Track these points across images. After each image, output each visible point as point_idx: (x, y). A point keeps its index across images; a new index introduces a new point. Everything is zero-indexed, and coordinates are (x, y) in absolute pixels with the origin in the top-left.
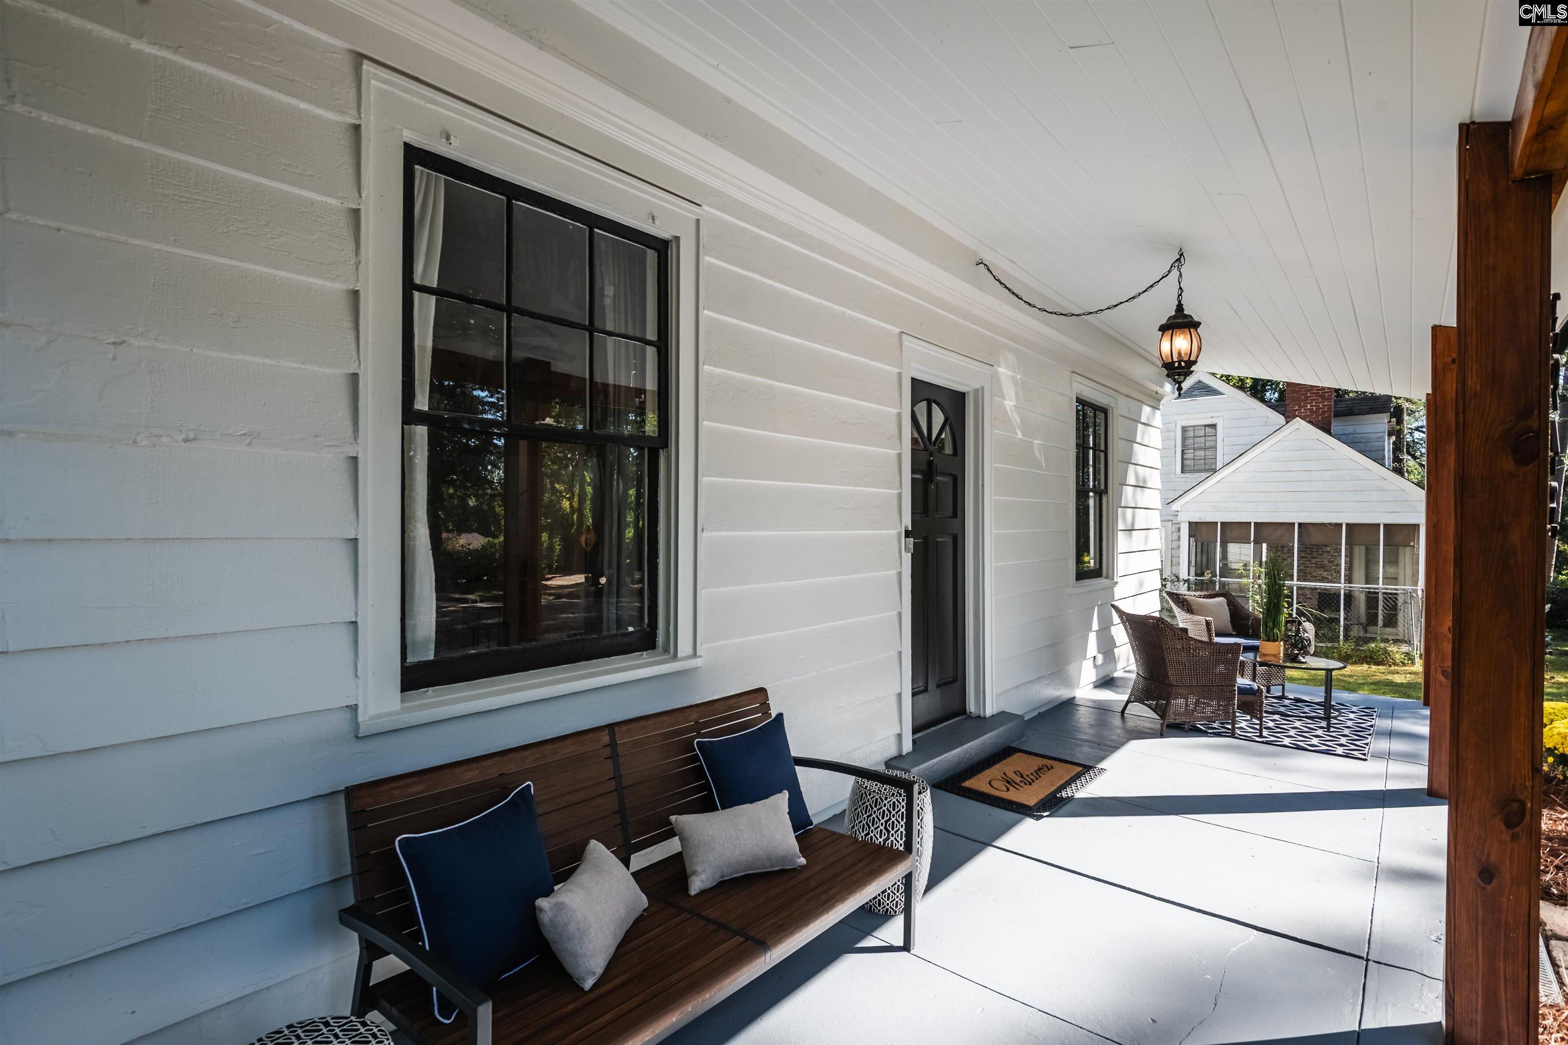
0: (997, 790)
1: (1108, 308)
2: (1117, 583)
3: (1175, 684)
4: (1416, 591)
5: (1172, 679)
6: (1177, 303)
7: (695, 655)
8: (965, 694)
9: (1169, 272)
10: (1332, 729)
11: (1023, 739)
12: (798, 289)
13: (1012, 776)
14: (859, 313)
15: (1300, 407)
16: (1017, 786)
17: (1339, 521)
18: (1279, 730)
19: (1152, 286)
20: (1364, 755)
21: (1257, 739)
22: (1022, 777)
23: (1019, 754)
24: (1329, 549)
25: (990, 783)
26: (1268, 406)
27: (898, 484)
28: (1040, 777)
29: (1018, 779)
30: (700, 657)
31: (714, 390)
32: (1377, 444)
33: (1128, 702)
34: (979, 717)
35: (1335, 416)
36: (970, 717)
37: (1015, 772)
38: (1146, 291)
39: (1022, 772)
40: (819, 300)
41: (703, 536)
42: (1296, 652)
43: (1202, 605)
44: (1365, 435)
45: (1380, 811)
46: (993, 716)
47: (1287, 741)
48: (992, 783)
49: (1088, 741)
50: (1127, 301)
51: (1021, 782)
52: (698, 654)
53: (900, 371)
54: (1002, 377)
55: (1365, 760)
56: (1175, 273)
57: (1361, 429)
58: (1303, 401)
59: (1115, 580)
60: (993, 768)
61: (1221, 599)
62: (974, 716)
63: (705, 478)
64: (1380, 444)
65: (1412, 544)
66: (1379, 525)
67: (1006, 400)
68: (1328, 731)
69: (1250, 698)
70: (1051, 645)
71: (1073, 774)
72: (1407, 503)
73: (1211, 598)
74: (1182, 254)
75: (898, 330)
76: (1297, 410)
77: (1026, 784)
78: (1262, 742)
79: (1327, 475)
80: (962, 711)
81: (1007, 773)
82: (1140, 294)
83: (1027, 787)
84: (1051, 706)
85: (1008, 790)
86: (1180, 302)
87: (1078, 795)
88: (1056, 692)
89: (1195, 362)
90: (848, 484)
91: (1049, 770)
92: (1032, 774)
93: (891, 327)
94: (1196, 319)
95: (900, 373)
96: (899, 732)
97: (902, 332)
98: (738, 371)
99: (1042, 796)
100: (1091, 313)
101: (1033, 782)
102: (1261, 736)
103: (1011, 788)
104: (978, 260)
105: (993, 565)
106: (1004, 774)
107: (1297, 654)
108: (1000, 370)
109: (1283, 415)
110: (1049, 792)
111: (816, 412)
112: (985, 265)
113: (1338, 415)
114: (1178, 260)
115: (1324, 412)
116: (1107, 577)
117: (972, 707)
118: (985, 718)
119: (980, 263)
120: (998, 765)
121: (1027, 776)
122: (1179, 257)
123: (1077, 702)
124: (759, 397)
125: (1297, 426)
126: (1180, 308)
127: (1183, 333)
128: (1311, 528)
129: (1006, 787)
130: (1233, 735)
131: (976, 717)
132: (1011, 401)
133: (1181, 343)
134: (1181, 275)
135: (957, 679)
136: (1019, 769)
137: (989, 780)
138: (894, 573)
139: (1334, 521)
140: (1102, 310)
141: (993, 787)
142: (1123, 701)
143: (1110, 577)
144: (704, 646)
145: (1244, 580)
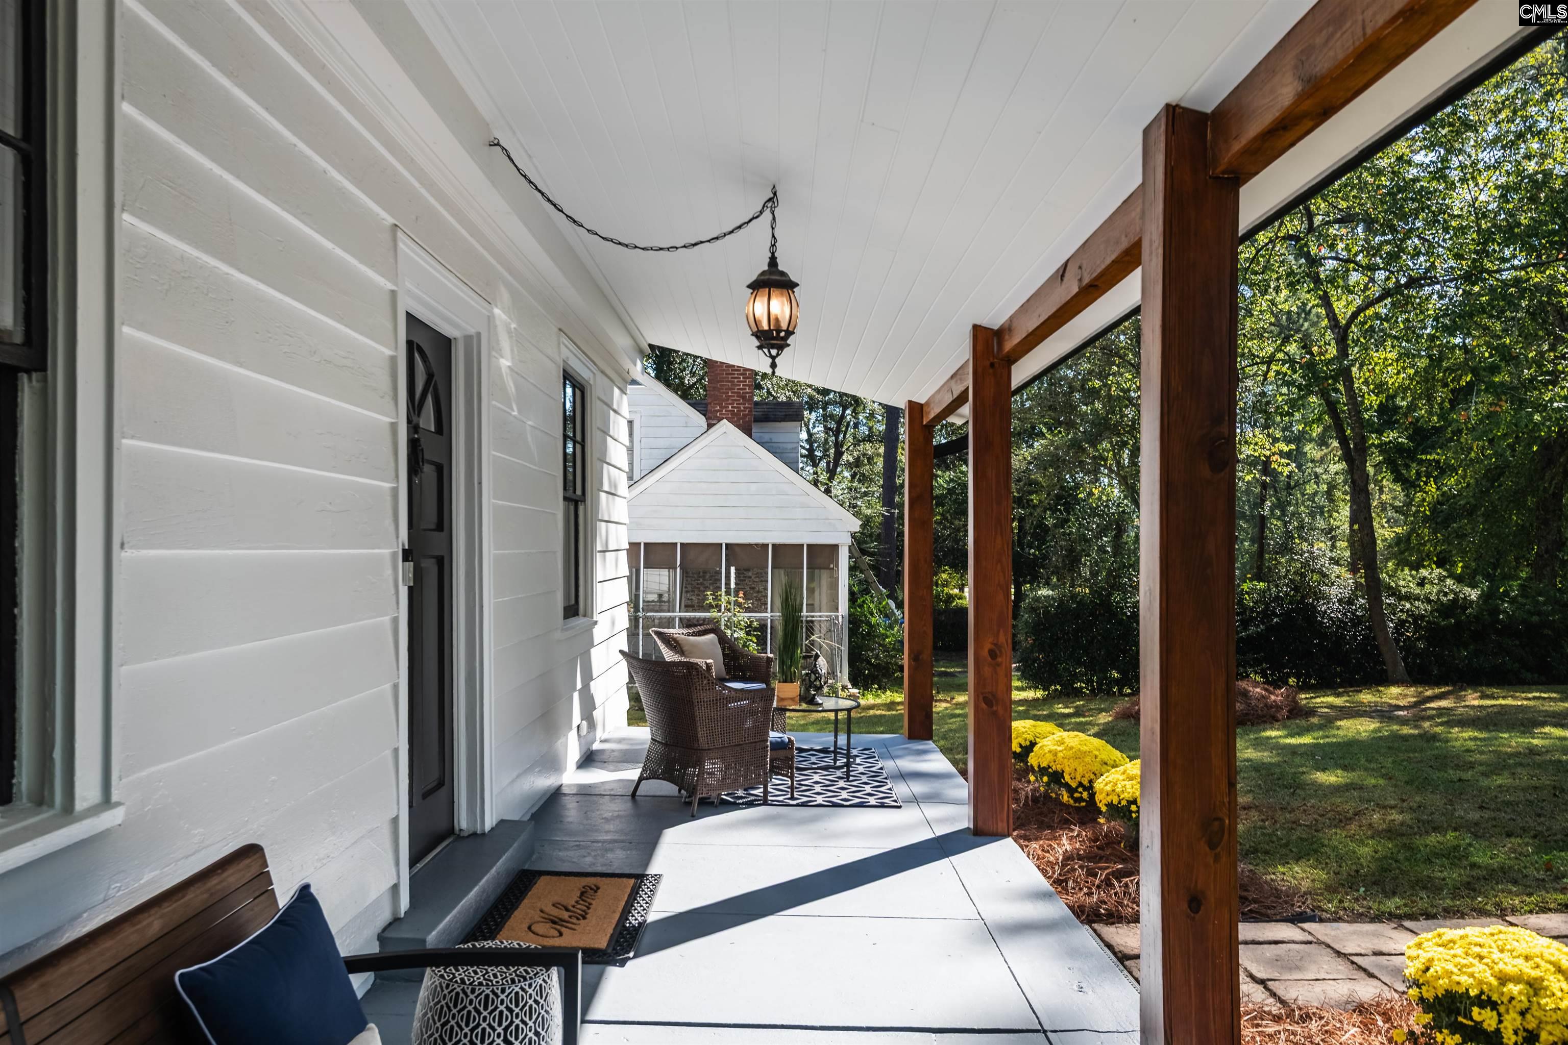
0: (546, 937)
1: (684, 246)
2: (596, 623)
3: (706, 747)
4: (837, 617)
5: (703, 741)
6: (770, 255)
7: (107, 802)
8: (453, 802)
9: (761, 212)
10: (851, 778)
11: (534, 857)
12: (267, 109)
13: (555, 912)
14: (346, 178)
15: (721, 407)
16: (570, 925)
17: (765, 542)
18: (804, 788)
19: (740, 227)
20: (895, 801)
21: (791, 802)
22: (567, 910)
23: (543, 878)
24: (750, 574)
25: (529, 928)
26: (689, 404)
27: (393, 474)
28: (590, 904)
29: (565, 915)
30: (118, 804)
31: (138, 266)
32: (792, 455)
33: (641, 779)
34: (475, 834)
35: (755, 421)
36: (460, 837)
37: (553, 905)
38: (732, 232)
39: (565, 904)
40: (293, 139)
41: (122, 557)
42: (813, 692)
43: (694, 645)
44: (781, 445)
45: (946, 861)
46: (492, 829)
47: (820, 800)
48: (533, 928)
49: (615, 841)
50: (709, 241)
51: (570, 917)
52: (115, 798)
53: (394, 288)
54: (498, 322)
55: (900, 807)
56: (767, 214)
57: (777, 438)
58: (724, 400)
59: (595, 619)
60: (522, 906)
61: (711, 636)
62: (466, 834)
63: (124, 441)
64: (794, 455)
65: (832, 566)
66: (803, 545)
67: (502, 357)
68: (848, 781)
69: (782, 754)
70: (543, 715)
71: (629, 890)
72: (827, 521)
73: (700, 635)
74: (775, 194)
75: (391, 220)
76: (718, 411)
77: (578, 919)
78: (797, 805)
79: (754, 487)
80: (451, 831)
81: (545, 909)
82: (725, 235)
83: (582, 922)
84: (542, 802)
85: (561, 934)
86: (773, 254)
87: (652, 917)
88: (544, 782)
89: (793, 333)
90: (334, 469)
91: (596, 892)
92: (577, 902)
93: (383, 214)
94: (793, 278)
95: (393, 293)
96: (395, 881)
97: (396, 225)
98: (179, 237)
99: (610, 931)
100: (661, 249)
101: (587, 914)
102: (792, 798)
103: (563, 930)
104: (492, 139)
105: (492, 601)
106: (542, 911)
107: (814, 695)
108: (497, 311)
109: (705, 415)
110: (614, 922)
111: (291, 336)
112: (503, 148)
113: (758, 420)
114: (770, 200)
115: (745, 416)
116: (585, 616)
117: (463, 822)
118: (483, 834)
119: (495, 145)
120: (526, 901)
121: (574, 906)
122: (772, 195)
123: (565, 790)
124: (210, 295)
125: (723, 429)
126: (773, 262)
127: (782, 294)
128: (737, 549)
129: (556, 929)
130: (765, 802)
131: (469, 836)
132: (507, 360)
133: (779, 307)
134: (774, 218)
135: (444, 781)
136: (556, 899)
137: (527, 925)
138: (386, 619)
139: (761, 541)
140: (677, 248)
141: (538, 935)
142: (633, 781)
143: (588, 613)
144: (124, 780)
145: (714, 614)
